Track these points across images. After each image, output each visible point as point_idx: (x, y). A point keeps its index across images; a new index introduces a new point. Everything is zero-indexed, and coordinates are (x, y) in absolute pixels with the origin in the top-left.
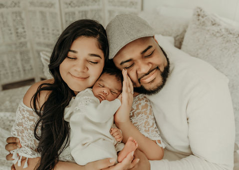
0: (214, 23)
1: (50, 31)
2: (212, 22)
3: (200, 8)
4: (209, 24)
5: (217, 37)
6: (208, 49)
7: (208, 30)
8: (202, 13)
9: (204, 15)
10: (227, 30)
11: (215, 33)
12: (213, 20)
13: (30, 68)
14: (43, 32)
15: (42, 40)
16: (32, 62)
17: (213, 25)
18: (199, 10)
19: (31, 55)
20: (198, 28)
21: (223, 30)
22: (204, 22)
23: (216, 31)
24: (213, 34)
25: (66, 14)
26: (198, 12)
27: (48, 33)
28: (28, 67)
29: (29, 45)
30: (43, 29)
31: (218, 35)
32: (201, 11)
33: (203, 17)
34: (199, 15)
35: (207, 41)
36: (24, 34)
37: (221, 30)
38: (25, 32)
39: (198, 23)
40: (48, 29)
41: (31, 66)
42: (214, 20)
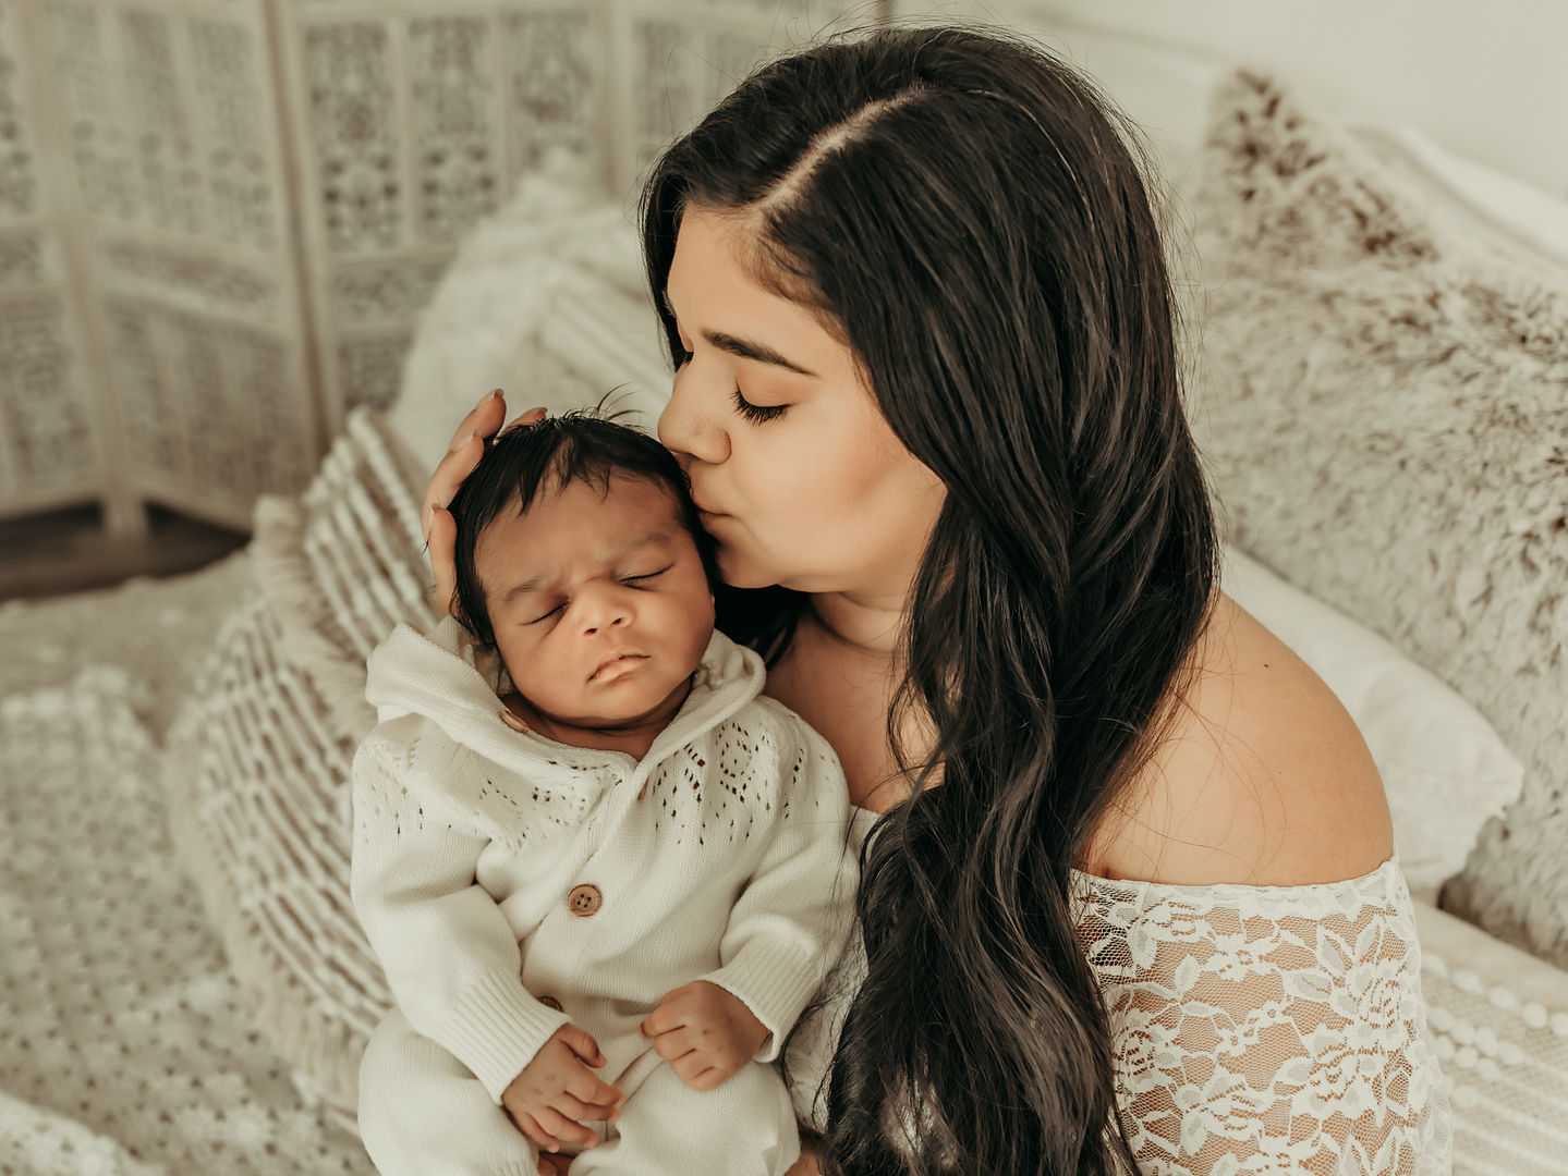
0: (1376, 229)
1: (201, 162)
2: (1361, 218)
3: (1261, 88)
4: (1338, 237)
5: (1402, 369)
6: (1324, 476)
7: (1327, 299)
8: (1278, 137)
9: (1297, 147)
10: (1489, 305)
11: (1382, 332)
12: (1369, 208)
13: (63, 425)
14: (152, 171)
15: (144, 226)
16: (79, 381)
17: (1372, 245)
18: (1254, 104)
19: (69, 332)
20: (1240, 271)
21: (1455, 306)
22: (1291, 217)
23: (1396, 308)
24: (1366, 333)
25: (312, 38)
26: (1242, 118)
27: (189, 178)
28: (46, 420)
29: (52, 261)
30: (150, 144)
31: (1410, 346)
32: (1271, 109)
33: (1282, 171)
34: (1252, 150)
35: (1316, 398)
36: (14, 174)
37: (1433, 301)
38: (20, 159)
39: (1240, 222)
40: (184, 148)
41: (71, 411)
42: (1382, 207)
